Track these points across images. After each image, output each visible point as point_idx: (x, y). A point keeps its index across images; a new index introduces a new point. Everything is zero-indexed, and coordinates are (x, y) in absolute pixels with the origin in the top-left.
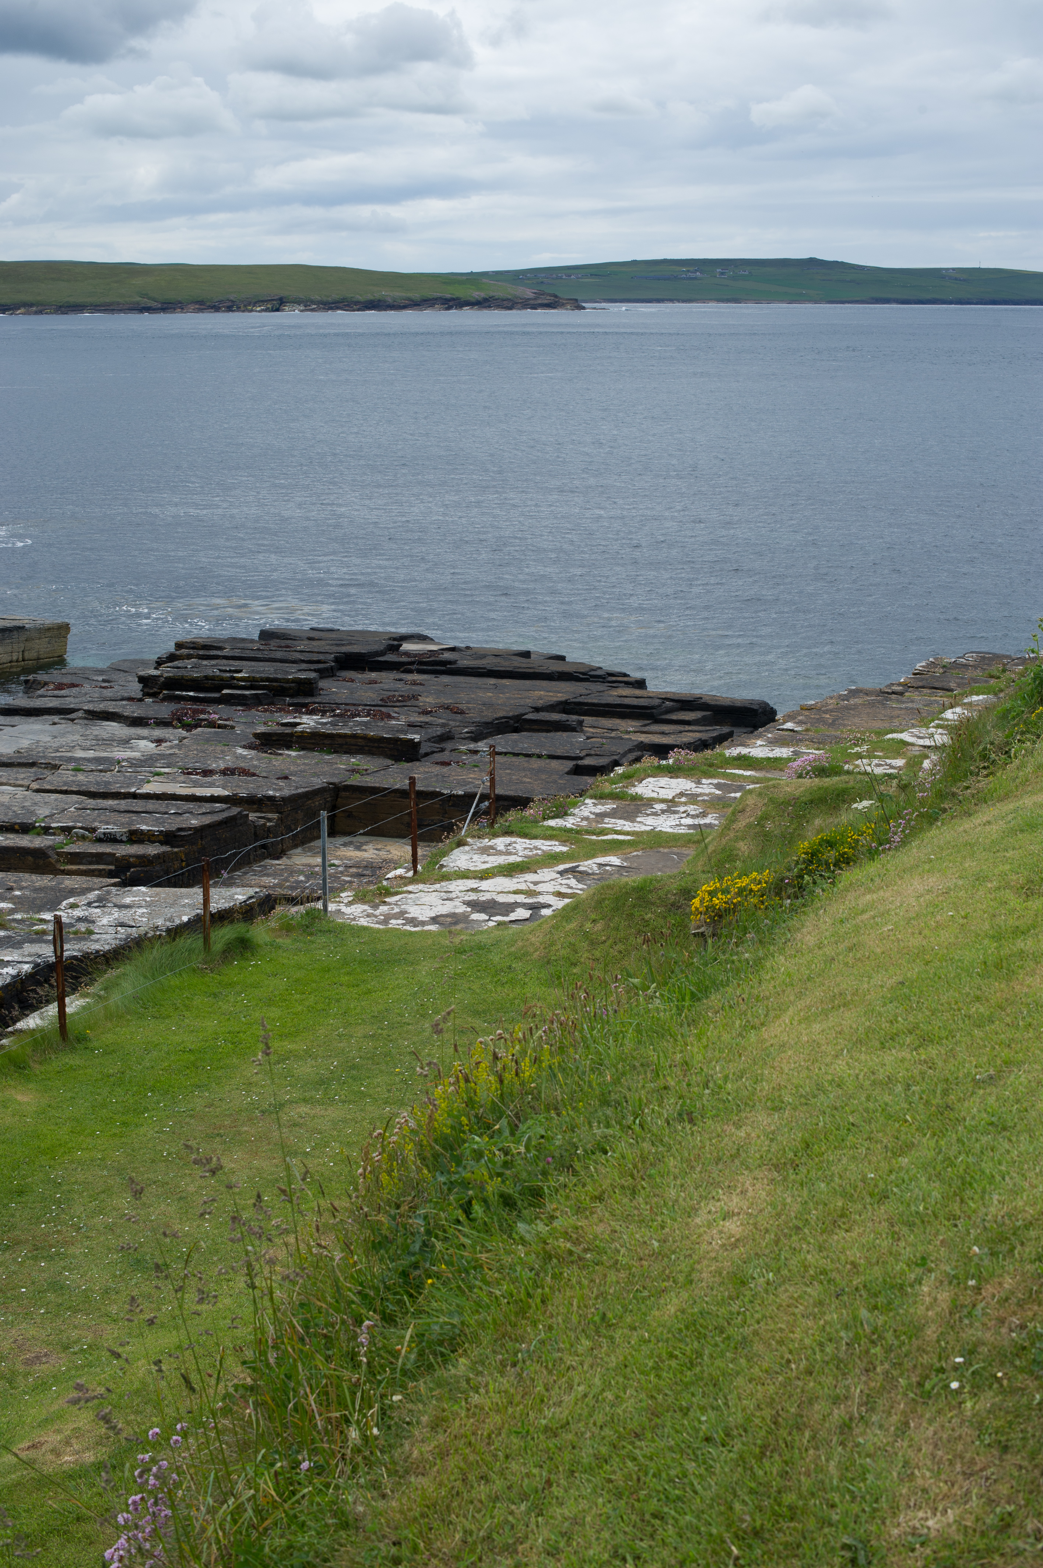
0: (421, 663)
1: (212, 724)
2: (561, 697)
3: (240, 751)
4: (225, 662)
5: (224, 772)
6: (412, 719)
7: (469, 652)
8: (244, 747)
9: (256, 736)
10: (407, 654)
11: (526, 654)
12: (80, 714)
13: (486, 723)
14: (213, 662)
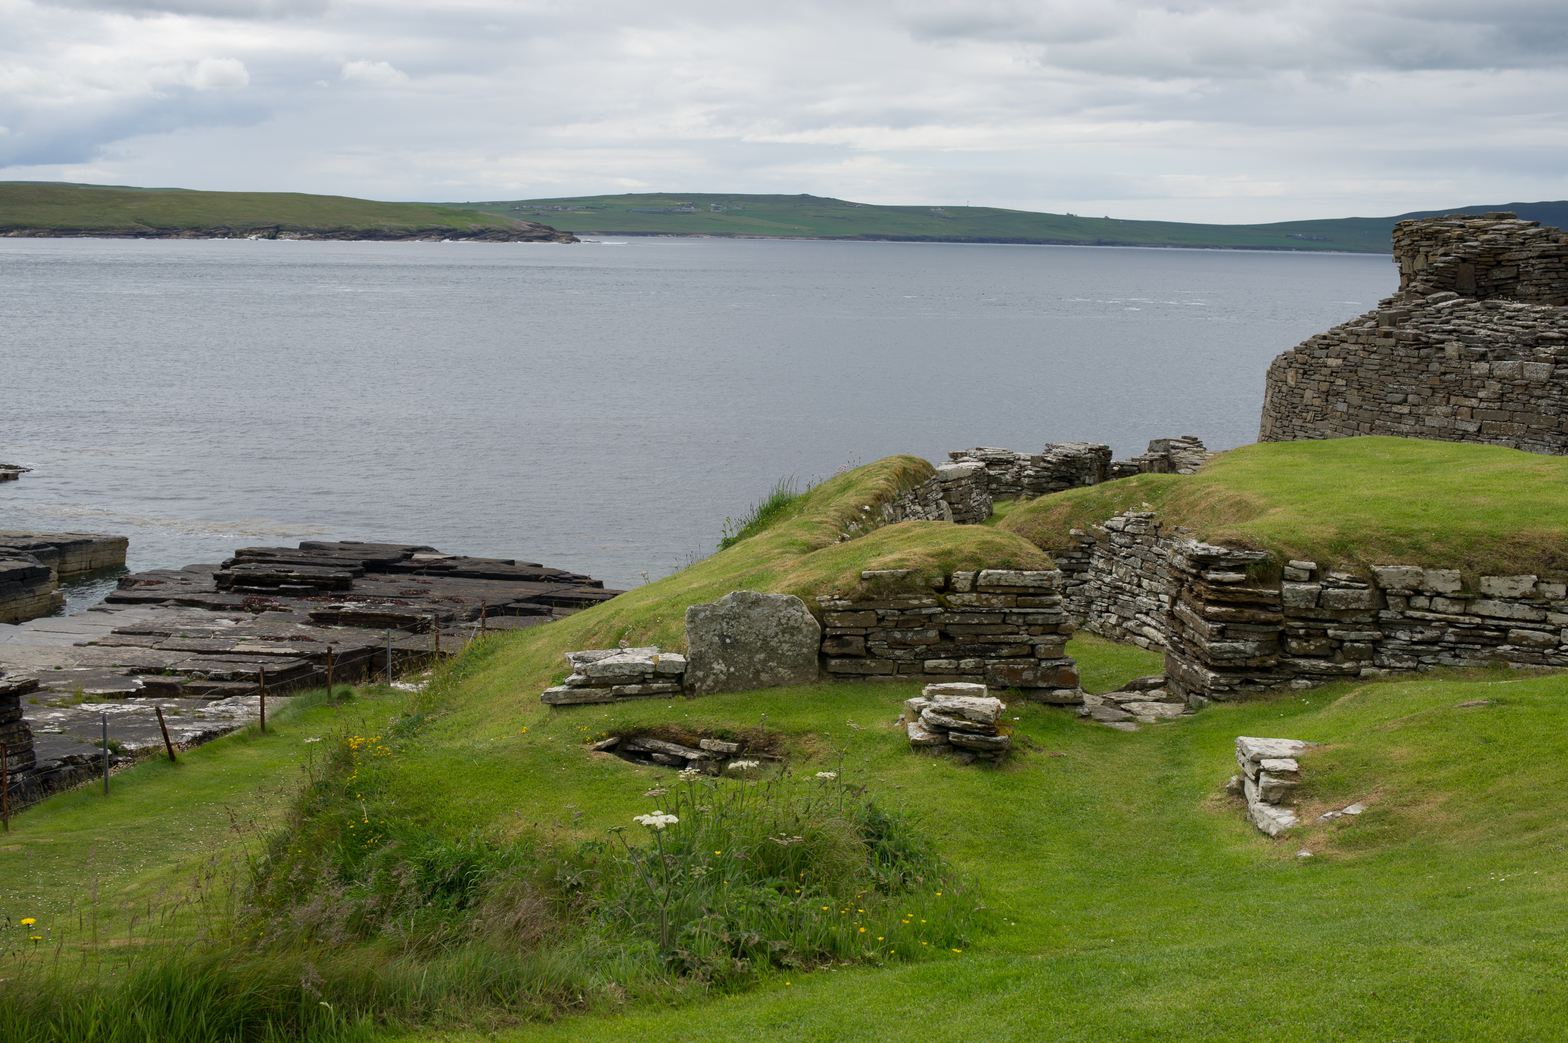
0: (429, 568)
1: (275, 609)
2: (537, 593)
3: (300, 626)
4: (277, 565)
5: (291, 639)
6: (424, 607)
7: (466, 561)
8: (302, 623)
9: (311, 615)
10: (418, 561)
11: (512, 563)
12: (172, 602)
13: (480, 609)
14: (271, 565)
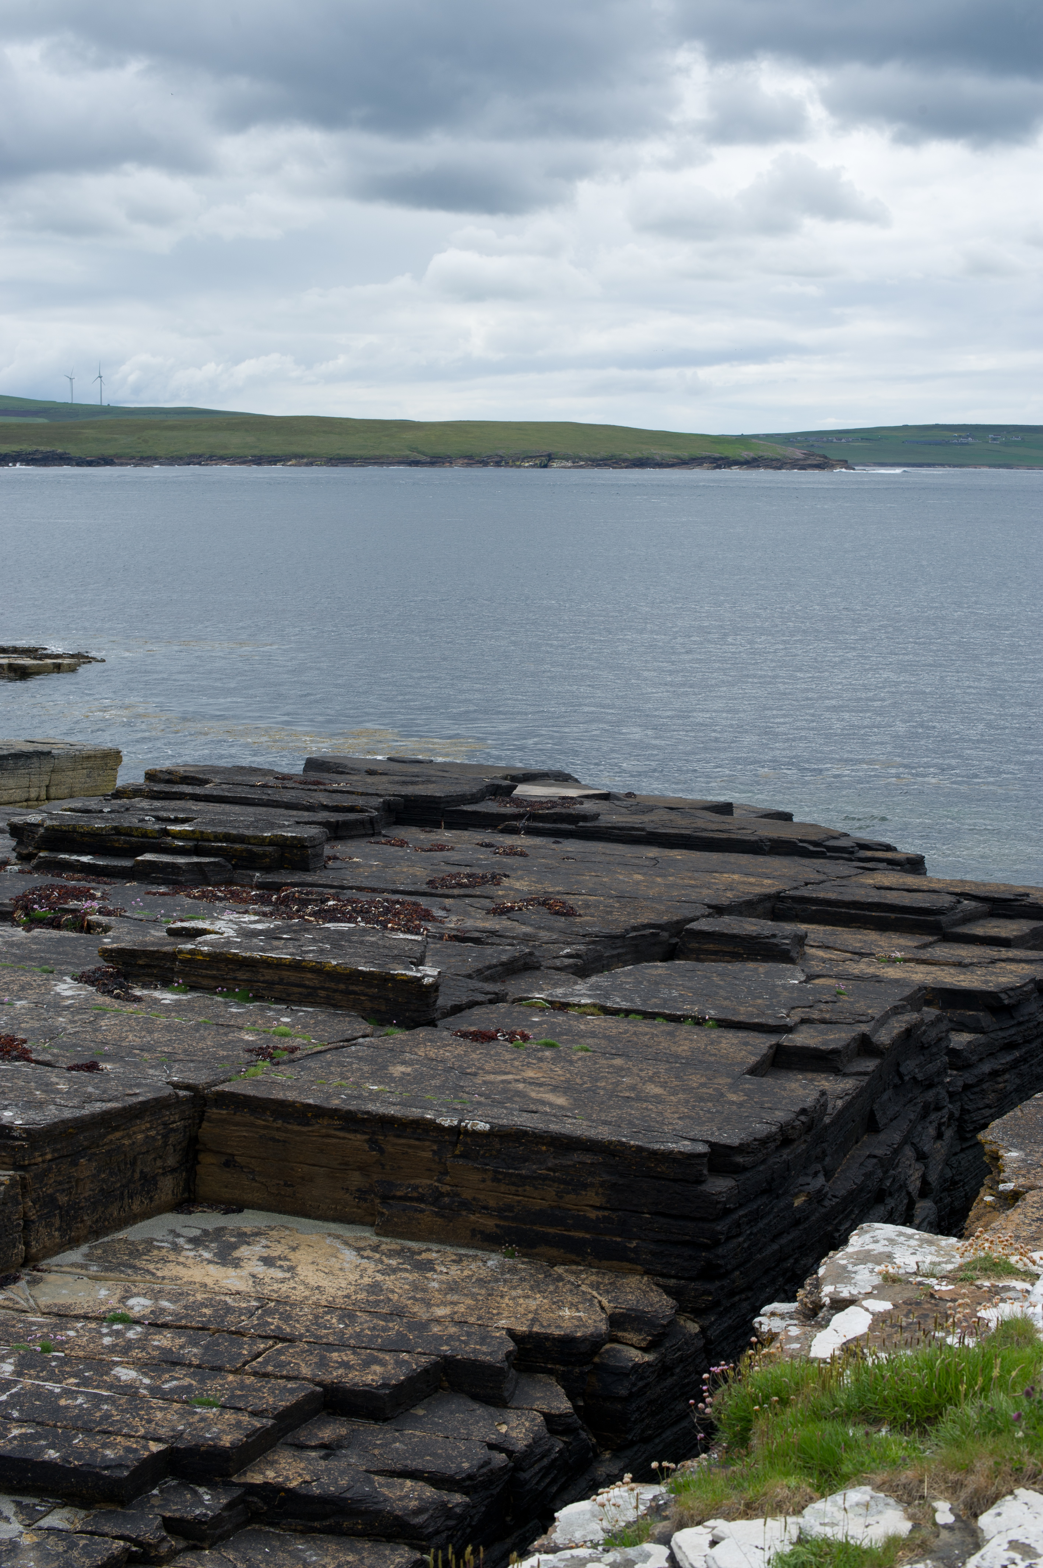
0: (534, 817)
1: (72, 922)
2: (769, 886)
3: (66, 988)
6: (469, 923)
7: (632, 801)
8: (80, 978)
9: (108, 955)
10: (519, 802)
11: (726, 809)
13: (612, 937)
